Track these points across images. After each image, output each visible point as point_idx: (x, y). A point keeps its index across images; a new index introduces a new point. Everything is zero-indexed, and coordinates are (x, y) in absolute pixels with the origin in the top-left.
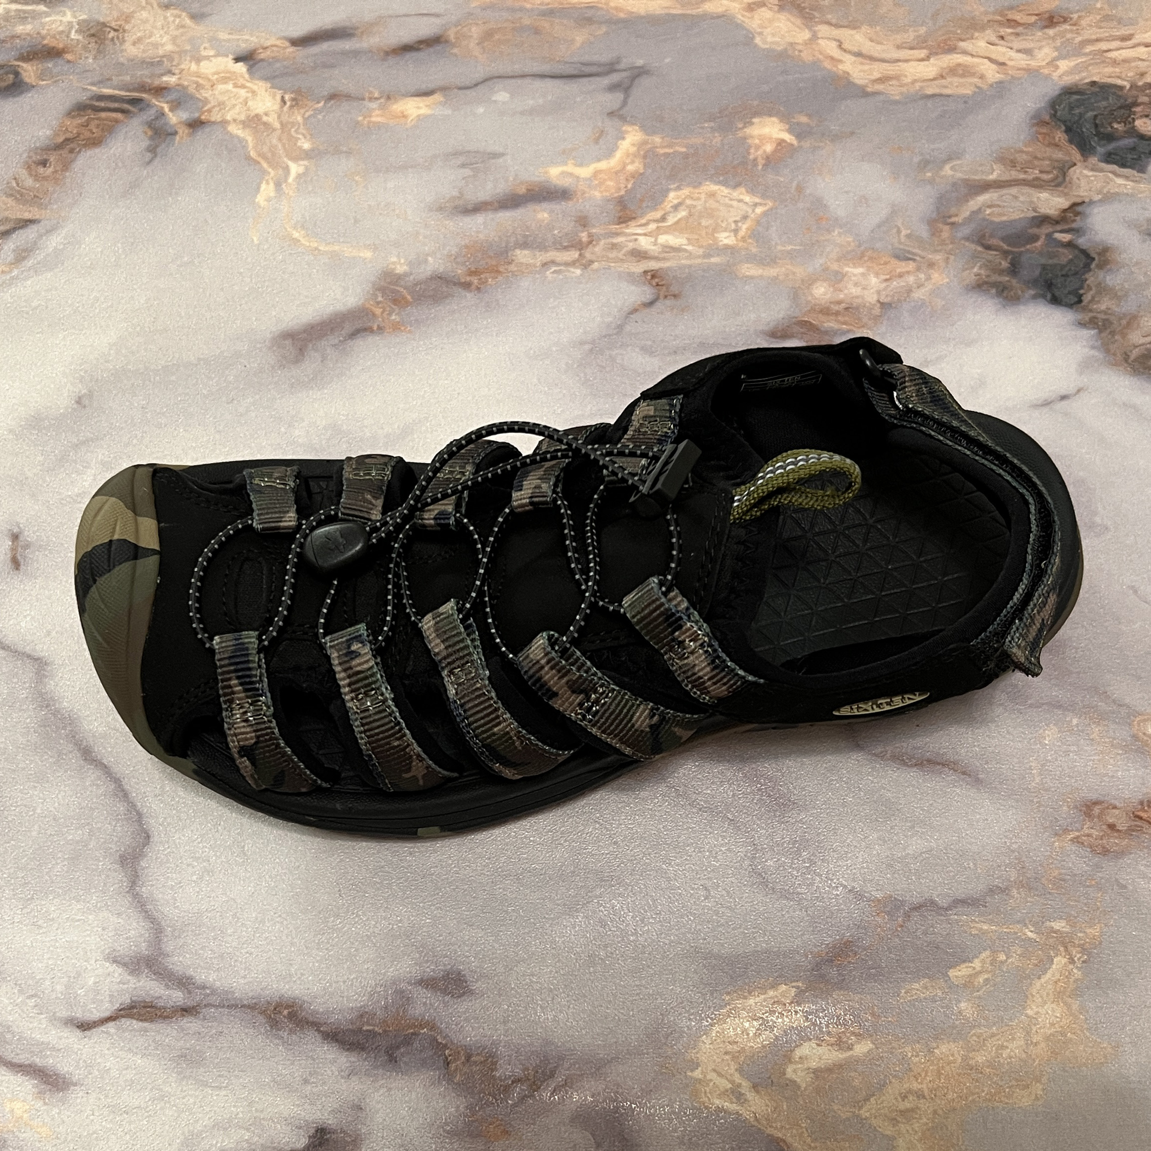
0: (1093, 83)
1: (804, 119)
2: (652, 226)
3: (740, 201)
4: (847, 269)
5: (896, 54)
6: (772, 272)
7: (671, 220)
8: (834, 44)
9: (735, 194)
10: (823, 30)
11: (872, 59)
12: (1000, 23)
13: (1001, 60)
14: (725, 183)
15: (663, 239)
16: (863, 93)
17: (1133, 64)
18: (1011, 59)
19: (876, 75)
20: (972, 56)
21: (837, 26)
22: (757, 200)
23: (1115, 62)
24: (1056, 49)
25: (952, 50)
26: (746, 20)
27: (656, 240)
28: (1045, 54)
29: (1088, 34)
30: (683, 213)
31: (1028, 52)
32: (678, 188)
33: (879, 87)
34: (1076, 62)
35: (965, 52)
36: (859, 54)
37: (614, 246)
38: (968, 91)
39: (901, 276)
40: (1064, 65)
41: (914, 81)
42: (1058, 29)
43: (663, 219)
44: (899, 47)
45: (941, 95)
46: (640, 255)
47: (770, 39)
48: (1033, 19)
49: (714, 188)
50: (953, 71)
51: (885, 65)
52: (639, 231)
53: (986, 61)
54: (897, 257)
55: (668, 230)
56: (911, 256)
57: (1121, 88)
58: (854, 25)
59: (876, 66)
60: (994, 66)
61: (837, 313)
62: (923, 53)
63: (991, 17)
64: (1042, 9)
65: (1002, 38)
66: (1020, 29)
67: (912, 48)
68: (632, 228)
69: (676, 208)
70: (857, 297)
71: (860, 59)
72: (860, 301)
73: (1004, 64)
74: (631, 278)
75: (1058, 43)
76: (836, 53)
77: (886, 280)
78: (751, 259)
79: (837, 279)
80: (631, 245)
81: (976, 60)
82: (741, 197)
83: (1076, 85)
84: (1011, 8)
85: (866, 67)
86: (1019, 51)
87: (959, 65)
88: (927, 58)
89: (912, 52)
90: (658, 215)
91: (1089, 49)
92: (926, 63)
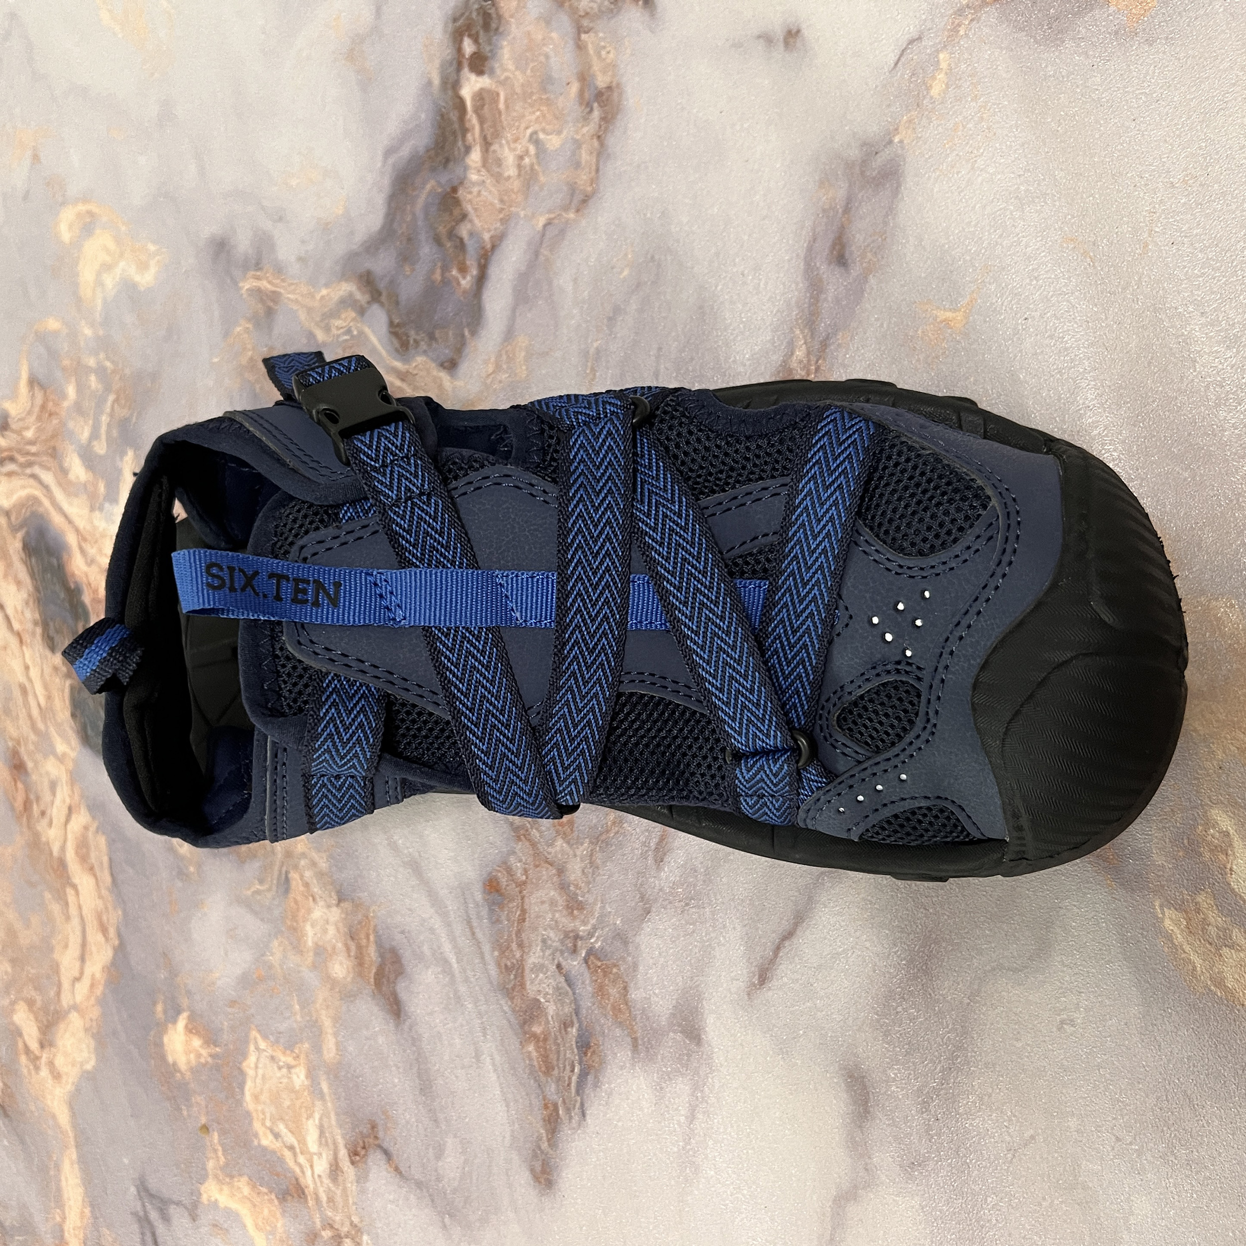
0: (73, 715)
1: (159, 1008)
2: (301, 1159)
3: (257, 1067)
4: (310, 943)
5: (76, 921)
6: (327, 1023)
7: (291, 1139)
8: (77, 985)
9: (251, 1072)
10: (66, 1000)
11: (84, 944)
12: (29, 818)
13: (65, 811)
14: (242, 1086)
15: (313, 1146)
16: (120, 950)
17: (48, 678)
18: (64, 801)
19: (100, 937)
20: (65, 841)
21: (59, 985)
22: (252, 1047)
23: (49, 698)
24: (46, 756)
25: (62, 863)
26: (70, 1081)
27: (315, 1154)
28: (52, 768)
29: (26, 729)
30: (281, 1128)
31: (53, 786)
32: (256, 1135)
33: (112, 932)
34: (56, 735)
35: (63, 849)
36: (83, 959)
37: (331, 1200)
38: (102, 841)
39: (307, 885)
40: (61, 747)
41: (100, 897)
42: (26, 758)
43: (291, 1148)
44: (68, 918)
45: (111, 867)
46: (335, 1170)
47: (85, 1054)
48: (20, 785)
49: (248, 1097)
50: (83, 858)
51: (89, 931)
52: (309, 1173)
53: (69, 827)
54: (287, 890)
55: (302, 1141)
56: (283, 876)
57: (72, 688)
58: (56, 968)
59: (90, 938)
60: (74, 817)
61: (359, 947)
62: (70, 892)
63: (25, 830)
64: (9, 778)
65: (43, 813)
66: (32, 797)
67: (67, 904)
68: (308, 1181)
69: (277, 1136)
70: (338, 929)
71: (87, 957)
72: (341, 925)
73: (70, 809)
74: (362, 1178)
75: (39, 756)
76: (86, 982)
77: (314, 900)
78: (317, 1048)
79: (322, 953)
80: (327, 1181)
81: (70, 836)
82: (253, 1065)
83: (78, 732)
84: (13, 808)
85: (94, 949)
86: (54, 794)
87: (77, 853)
88: (75, 887)
89: (71, 904)
90: (288, 1154)
91: (41, 726)
92: (79, 888)
